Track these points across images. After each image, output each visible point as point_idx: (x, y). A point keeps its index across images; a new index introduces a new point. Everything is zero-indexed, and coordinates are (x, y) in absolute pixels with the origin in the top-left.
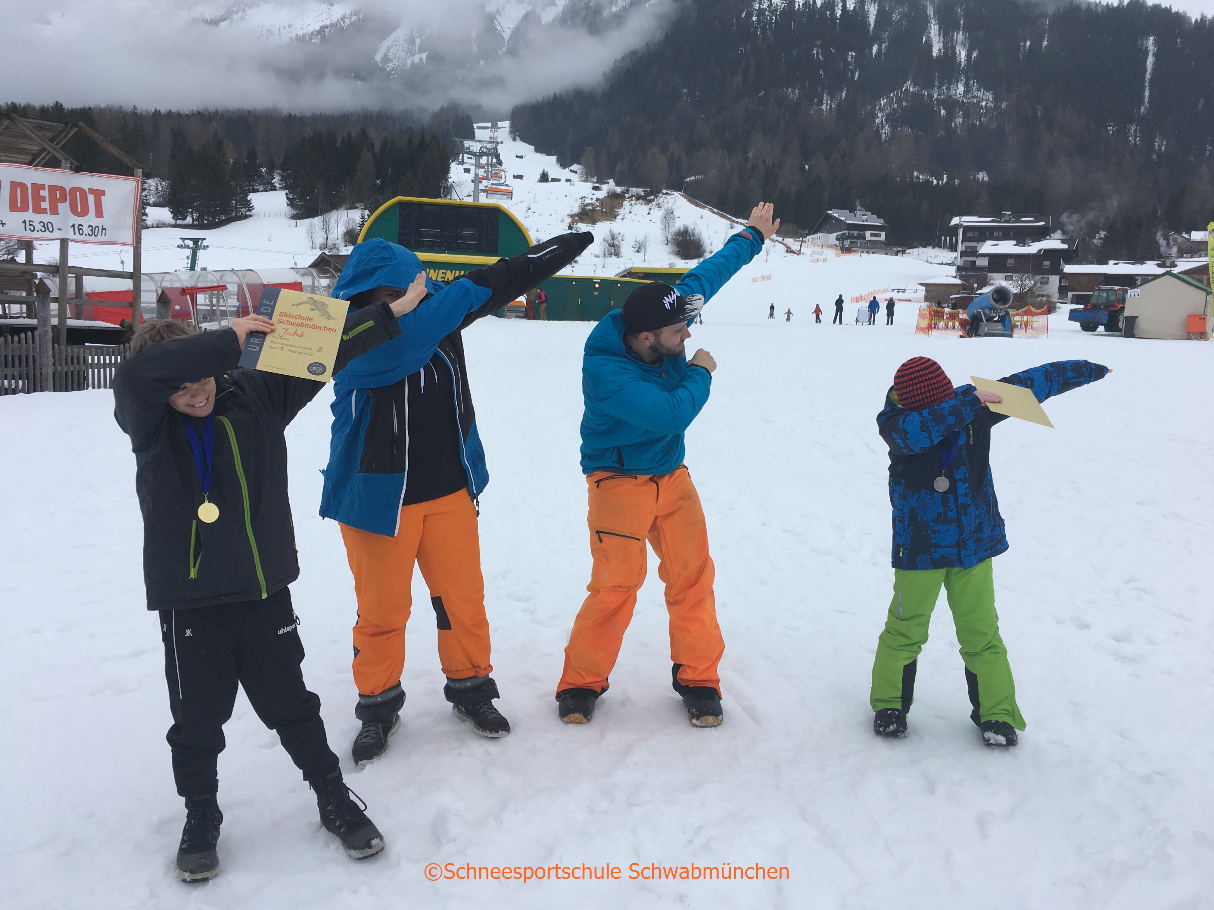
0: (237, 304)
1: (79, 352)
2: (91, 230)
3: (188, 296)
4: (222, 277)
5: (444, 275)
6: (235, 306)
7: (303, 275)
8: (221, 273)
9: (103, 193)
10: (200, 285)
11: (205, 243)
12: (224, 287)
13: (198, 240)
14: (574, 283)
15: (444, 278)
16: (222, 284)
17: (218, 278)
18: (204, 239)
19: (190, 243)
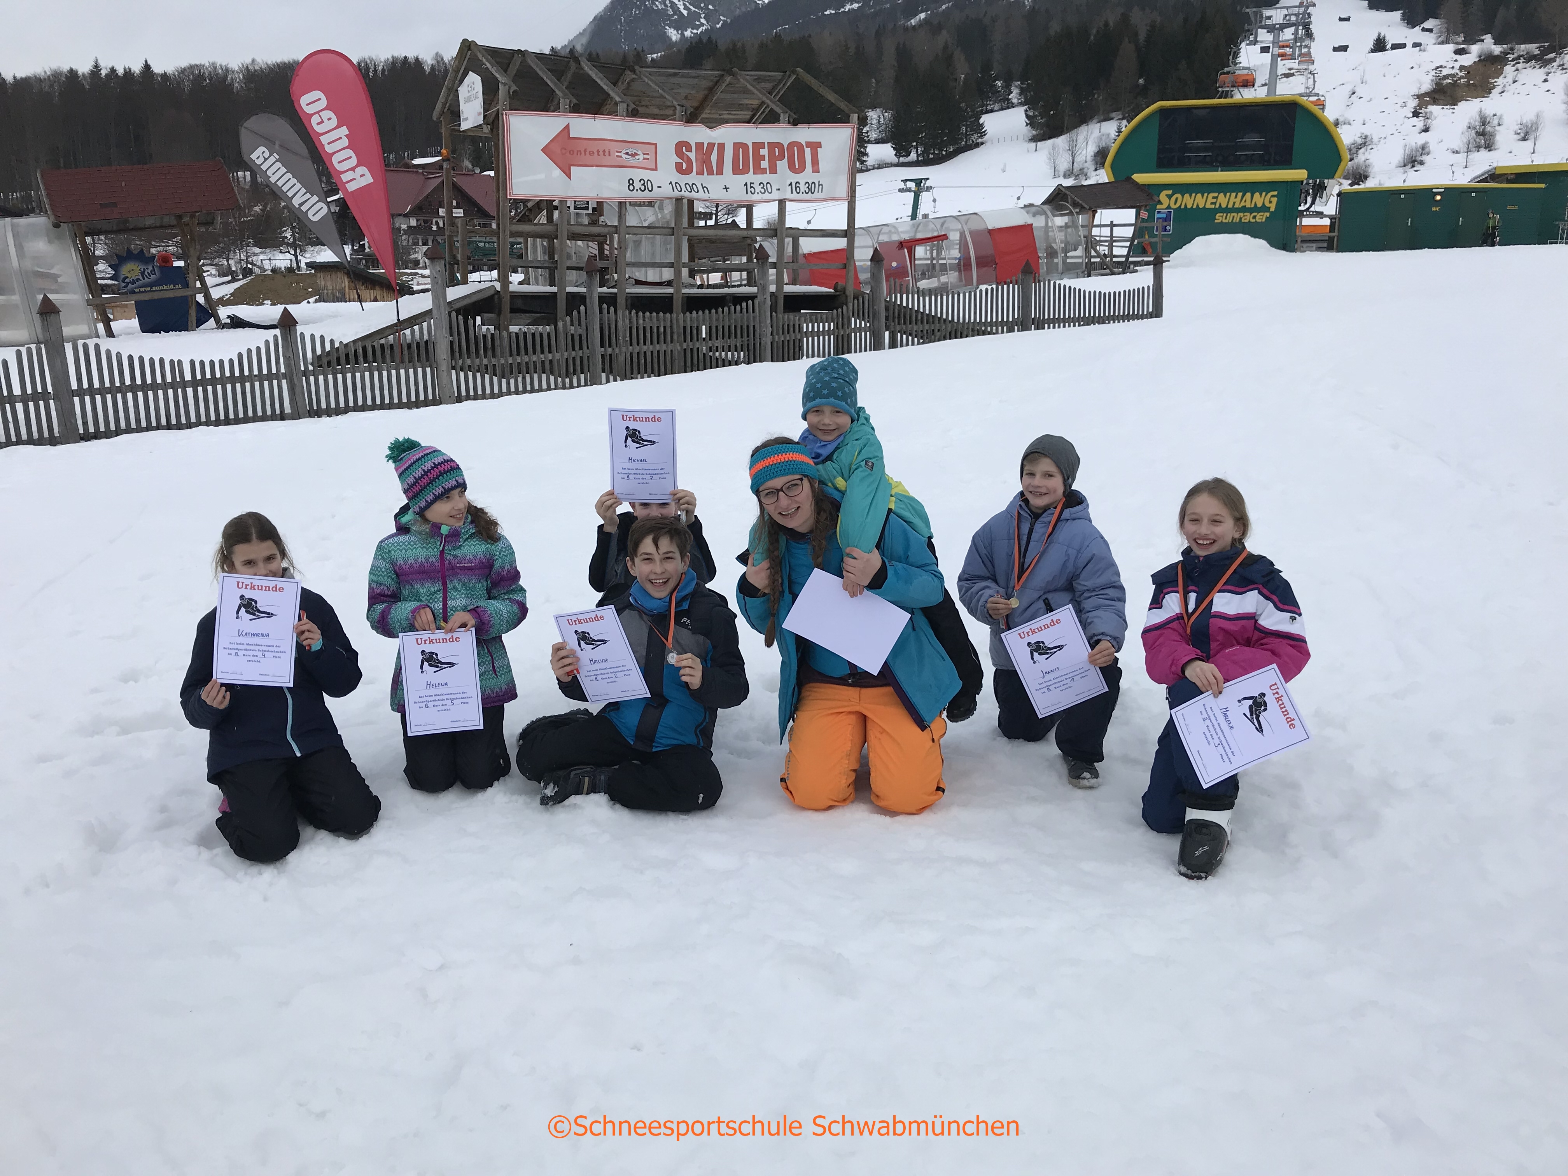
0: (959, 255)
1: (794, 320)
2: (808, 187)
3: (906, 250)
4: (942, 225)
5: (1214, 200)
6: (956, 259)
7: (1034, 215)
8: (942, 219)
9: (819, 145)
10: (919, 236)
11: (928, 183)
12: (944, 237)
13: (921, 180)
14: (1403, 196)
15: (1215, 203)
16: (943, 233)
17: (939, 227)
18: (928, 179)
19: (912, 185)
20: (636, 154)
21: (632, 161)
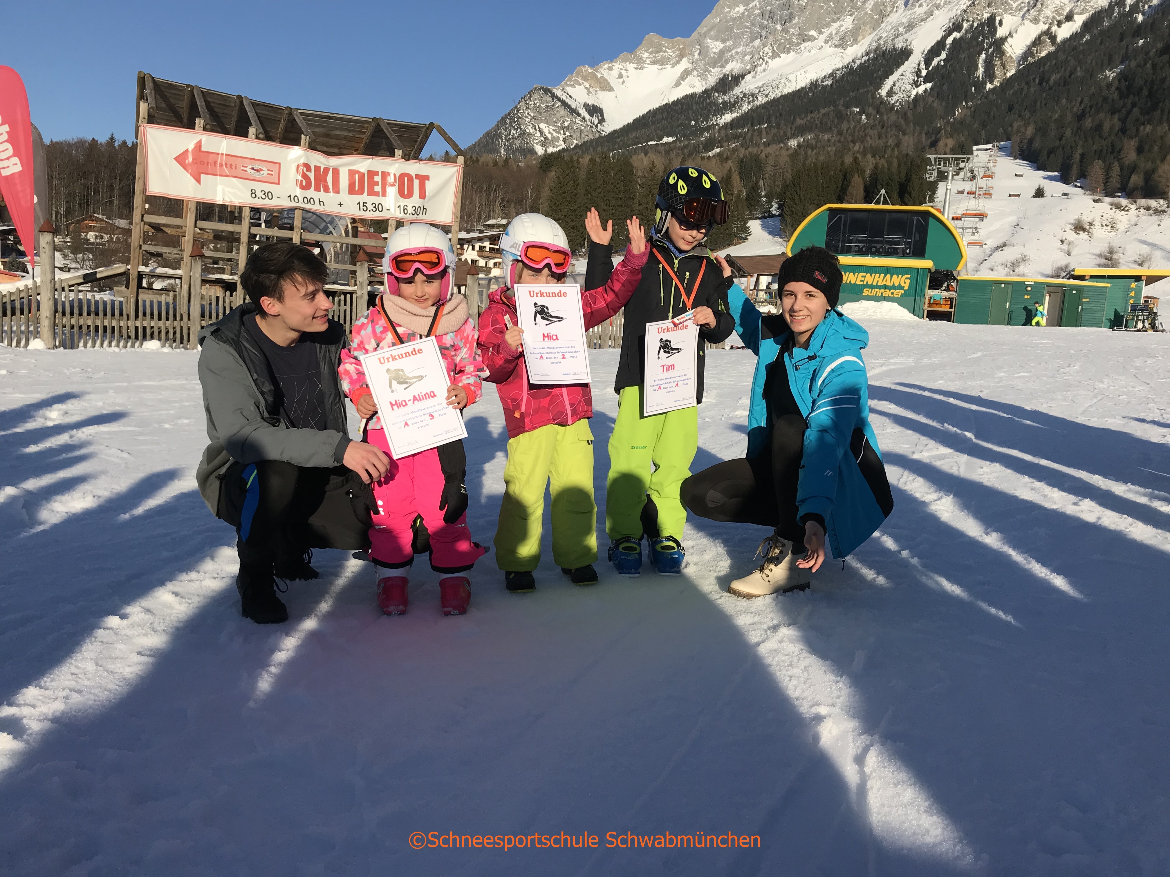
2: (414, 210)
5: (863, 279)
9: (427, 178)
14: (1003, 285)
15: (863, 281)
20: (261, 170)
21: (257, 175)
